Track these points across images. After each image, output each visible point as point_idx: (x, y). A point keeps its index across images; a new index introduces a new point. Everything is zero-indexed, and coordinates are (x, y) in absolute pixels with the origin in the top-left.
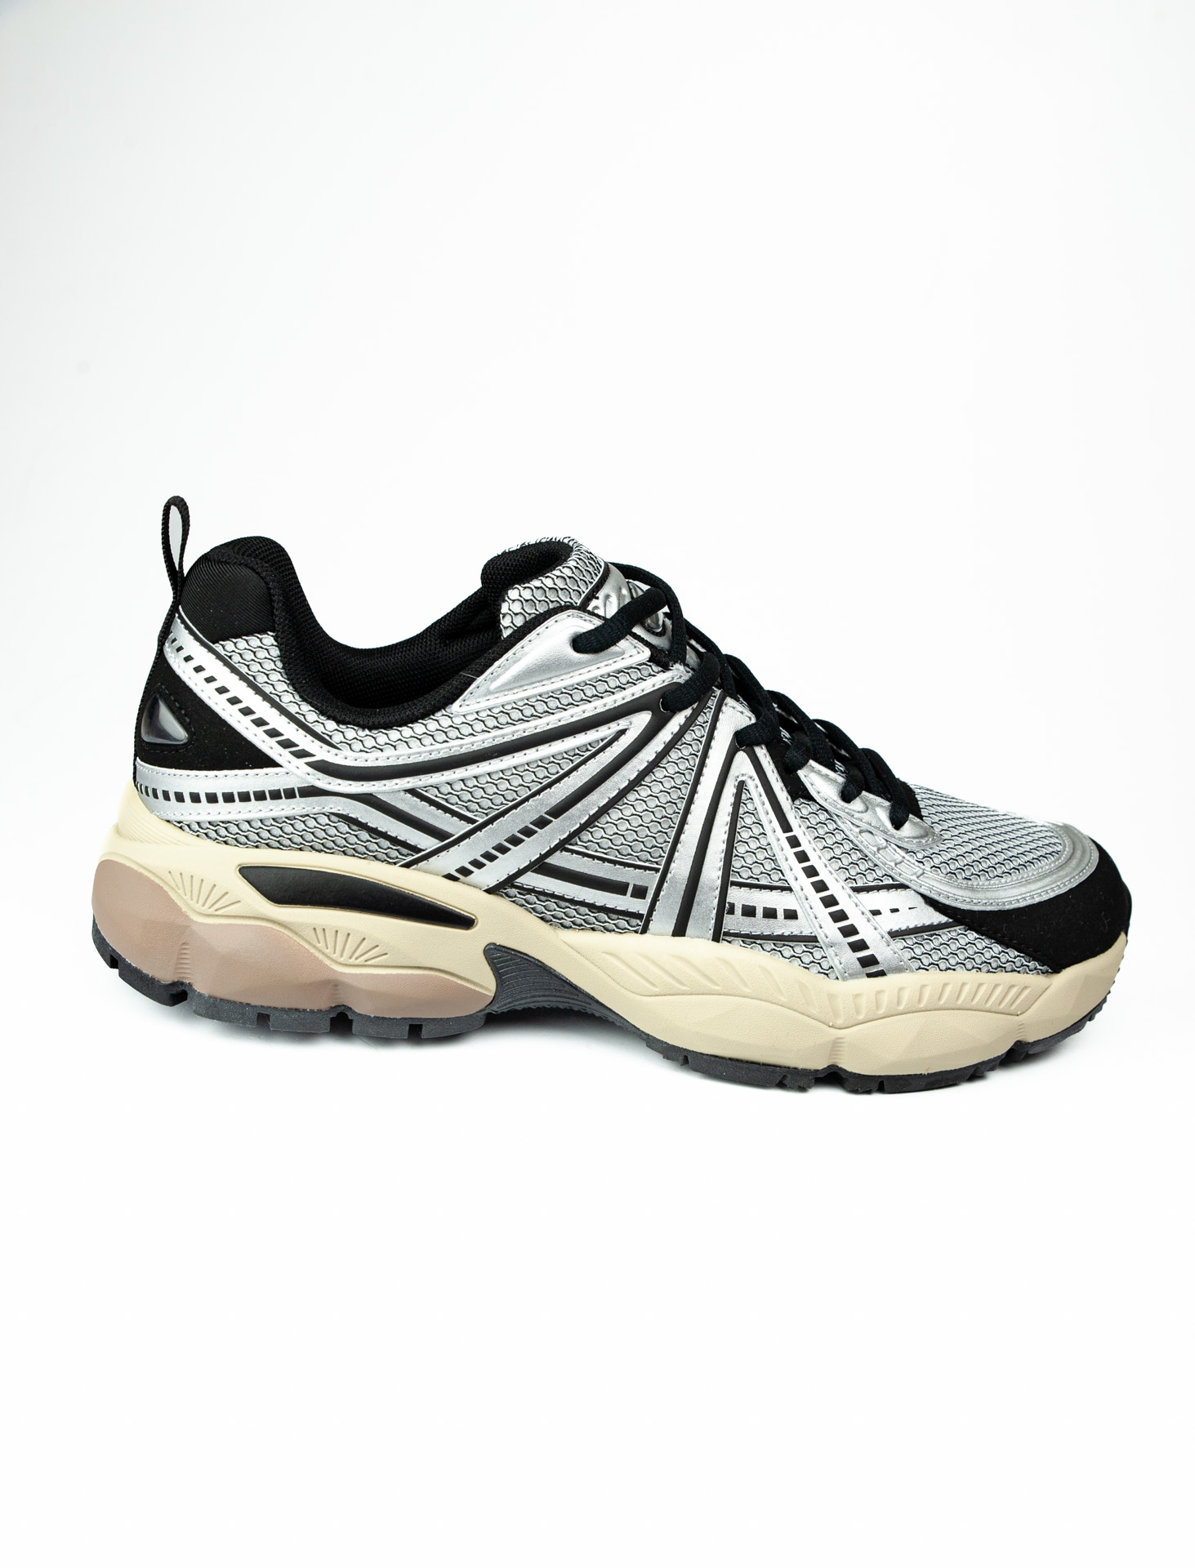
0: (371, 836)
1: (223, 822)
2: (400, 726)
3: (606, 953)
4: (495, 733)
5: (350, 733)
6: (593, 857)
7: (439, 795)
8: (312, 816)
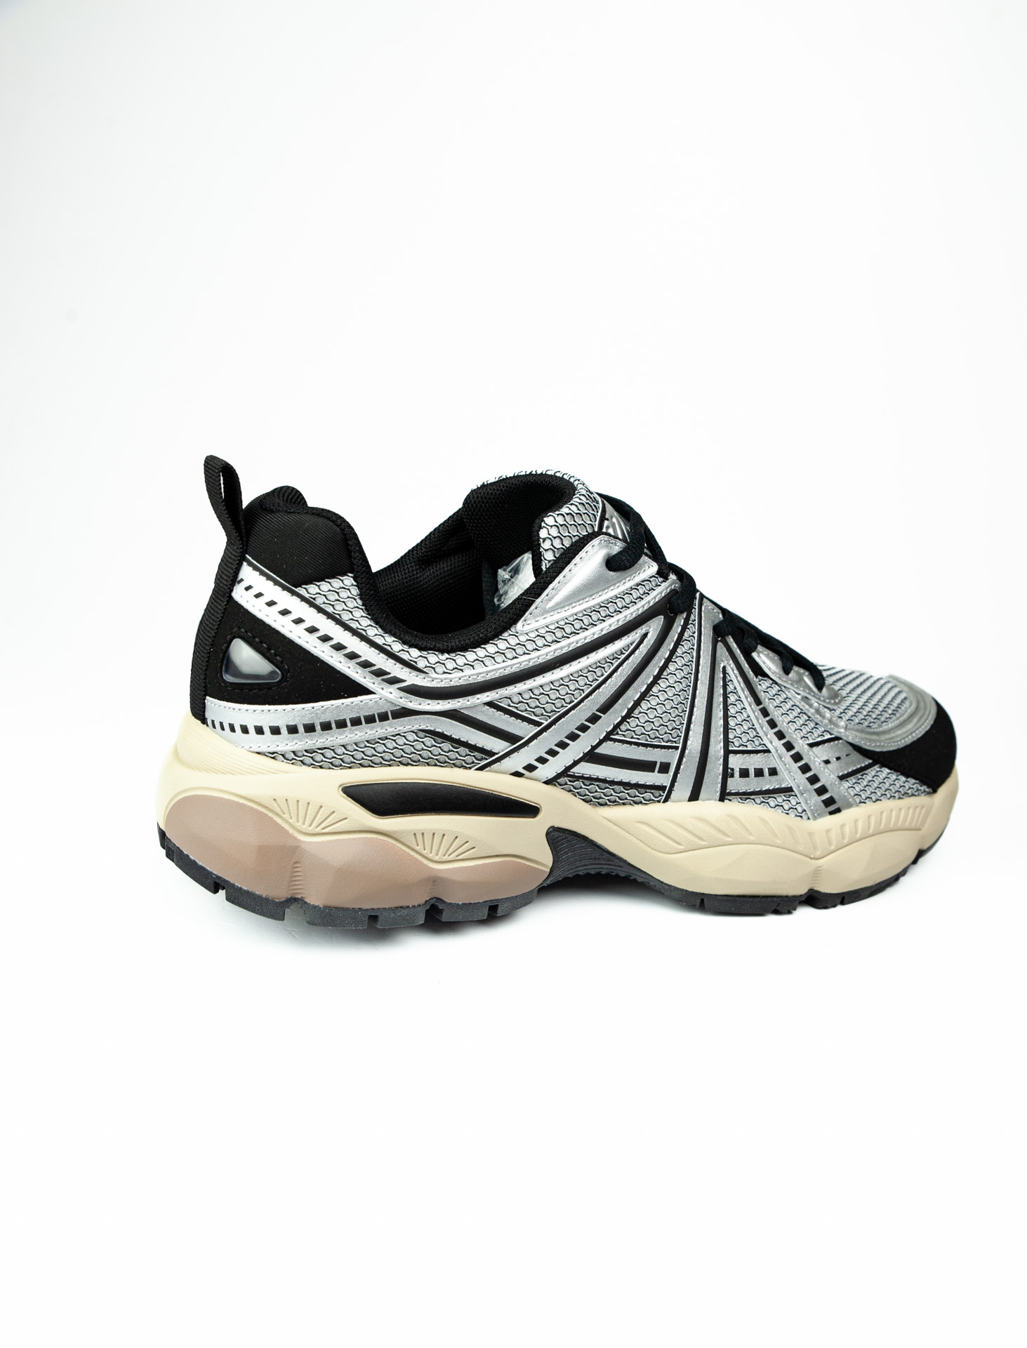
0: (453, 746)
1: (319, 749)
2: (475, 648)
3: (639, 822)
4: (555, 646)
5: (433, 658)
6: (630, 743)
7: (512, 704)
8: (402, 734)
